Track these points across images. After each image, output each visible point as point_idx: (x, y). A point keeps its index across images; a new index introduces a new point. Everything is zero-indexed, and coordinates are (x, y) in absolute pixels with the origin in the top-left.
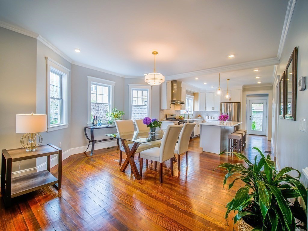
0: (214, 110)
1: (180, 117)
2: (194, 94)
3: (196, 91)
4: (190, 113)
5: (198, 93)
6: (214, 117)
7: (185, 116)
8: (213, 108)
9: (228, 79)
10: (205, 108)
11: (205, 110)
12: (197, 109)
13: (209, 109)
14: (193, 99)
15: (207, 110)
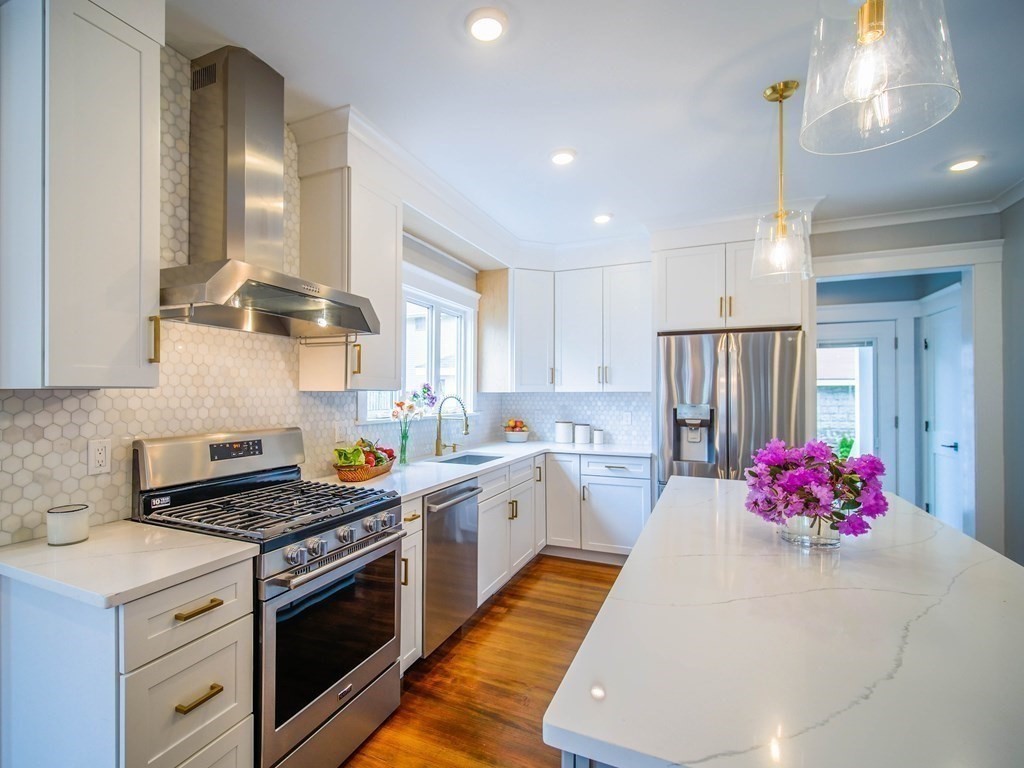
0: (608, 388)
1: (341, 462)
2: (481, 278)
3: (489, 253)
4: (450, 408)
5: (504, 271)
6: (608, 428)
7: (405, 436)
8: (604, 375)
9: (779, 81)
10: (553, 370)
11: (547, 388)
12: (501, 378)
13: (575, 379)
14: (471, 312)
15: (567, 384)
